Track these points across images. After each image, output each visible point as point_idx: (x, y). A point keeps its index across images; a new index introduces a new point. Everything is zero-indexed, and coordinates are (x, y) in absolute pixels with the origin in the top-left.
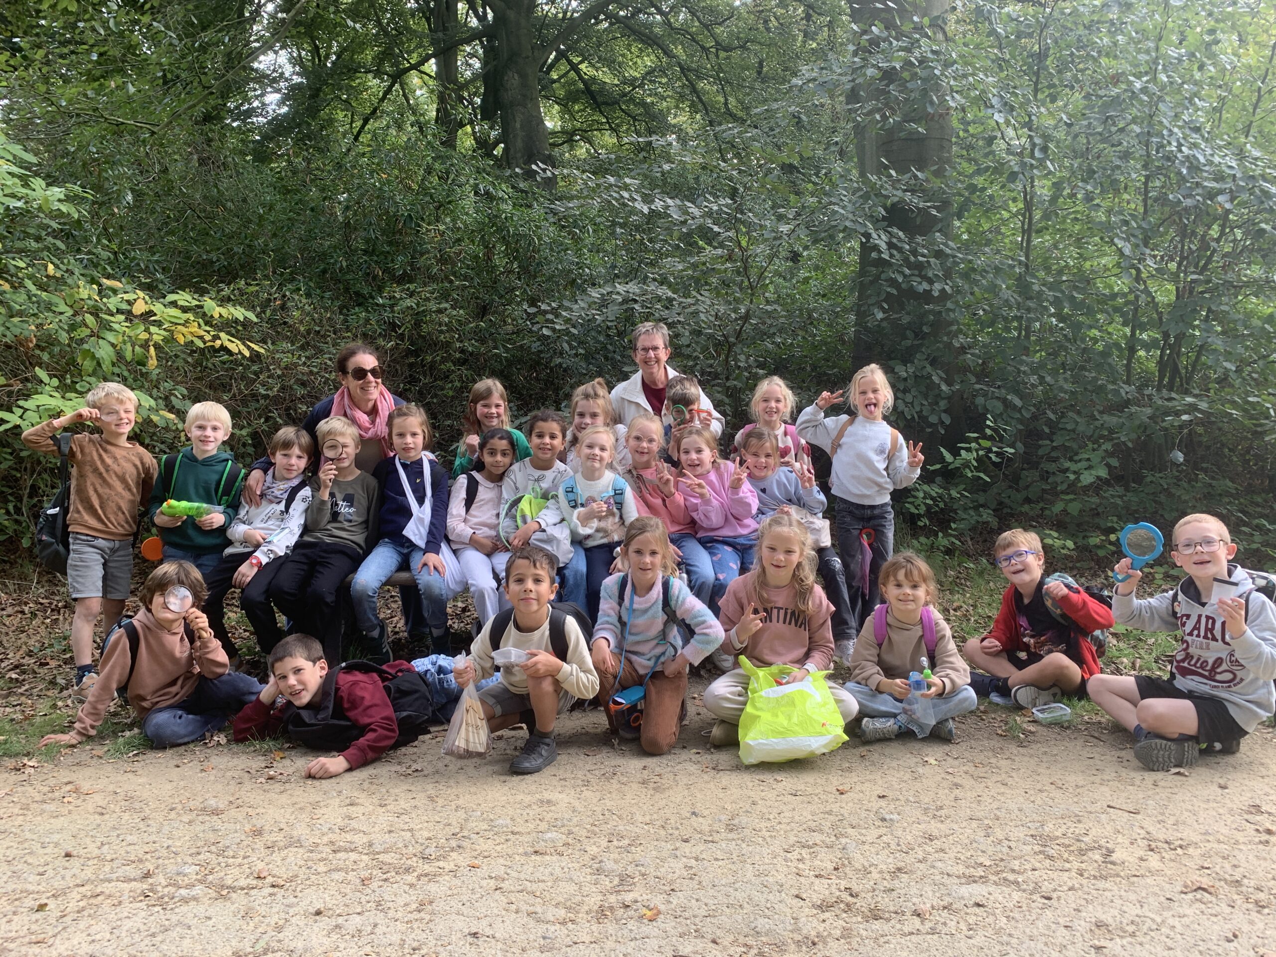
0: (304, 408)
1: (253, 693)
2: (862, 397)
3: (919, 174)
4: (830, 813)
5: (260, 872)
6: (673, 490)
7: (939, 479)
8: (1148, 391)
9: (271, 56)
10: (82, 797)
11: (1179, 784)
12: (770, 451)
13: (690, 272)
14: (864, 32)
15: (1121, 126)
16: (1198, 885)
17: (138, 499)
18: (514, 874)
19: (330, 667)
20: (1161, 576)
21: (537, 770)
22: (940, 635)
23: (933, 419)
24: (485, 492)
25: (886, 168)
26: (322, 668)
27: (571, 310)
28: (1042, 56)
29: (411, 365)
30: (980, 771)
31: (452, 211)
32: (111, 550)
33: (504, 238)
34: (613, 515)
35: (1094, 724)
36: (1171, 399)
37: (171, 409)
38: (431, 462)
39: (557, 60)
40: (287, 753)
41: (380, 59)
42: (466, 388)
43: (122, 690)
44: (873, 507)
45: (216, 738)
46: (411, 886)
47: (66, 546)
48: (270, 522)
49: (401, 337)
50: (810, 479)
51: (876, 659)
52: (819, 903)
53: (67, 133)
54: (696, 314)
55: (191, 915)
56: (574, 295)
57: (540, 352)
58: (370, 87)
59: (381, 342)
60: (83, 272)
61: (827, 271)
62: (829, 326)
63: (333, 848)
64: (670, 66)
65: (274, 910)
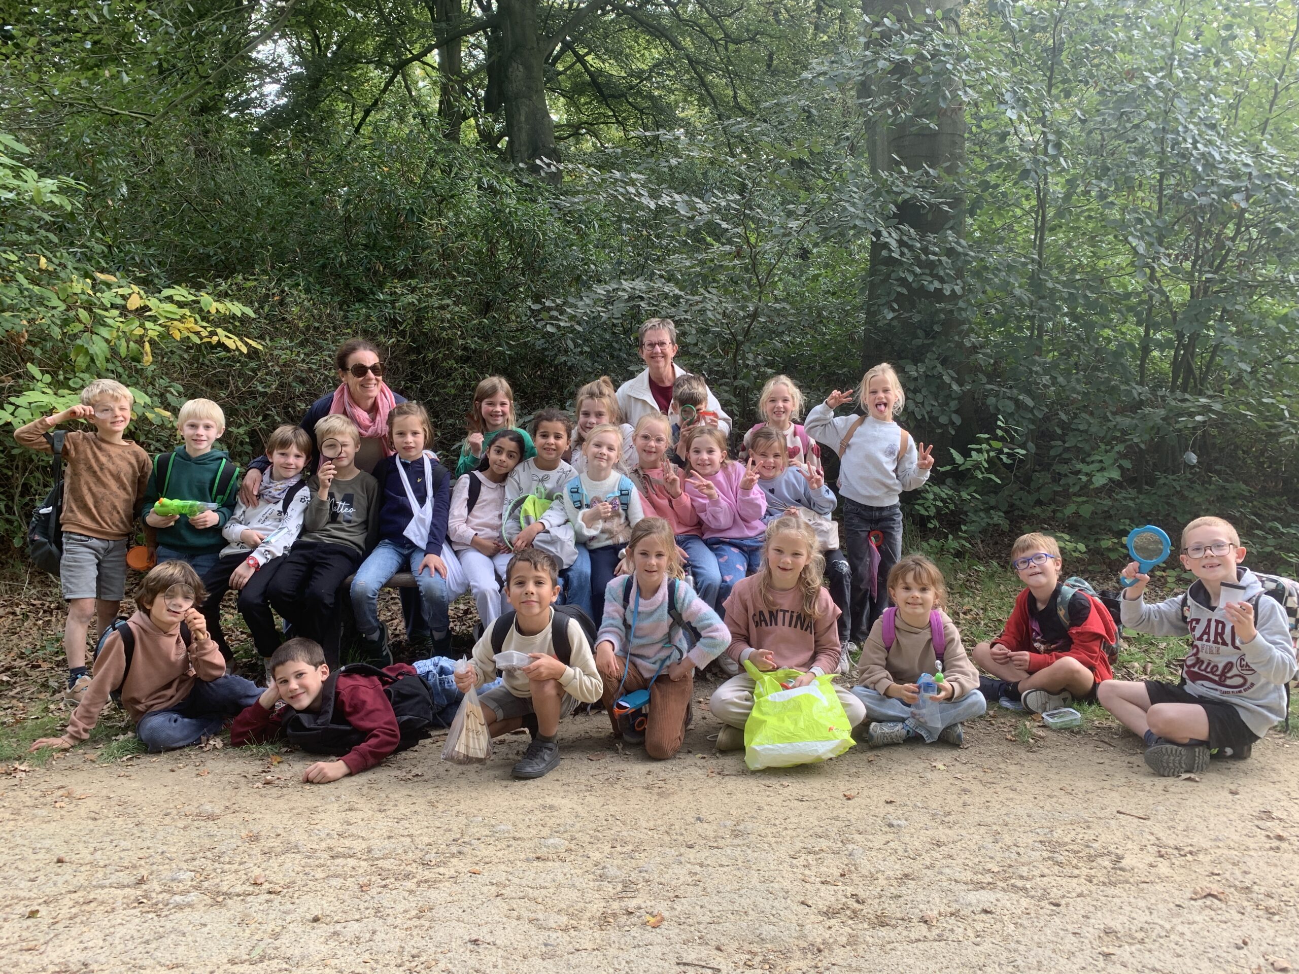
0: (303, 406)
1: (249, 696)
2: (873, 396)
3: (931, 171)
4: (836, 818)
5: (256, 878)
6: (679, 490)
7: (949, 481)
8: (1162, 392)
9: (270, 45)
10: (75, 802)
11: (1189, 789)
12: (778, 451)
13: (698, 269)
14: (877, 24)
15: (1136, 122)
16: (1208, 891)
17: (133, 499)
18: (516, 880)
19: (331, 671)
20: (1174, 579)
21: (540, 775)
22: (948, 638)
23: (943, 420)
24: (488, 492)
25: (898, 164)
26: (324, 673)
27: (576, 307)
28: (1056, 50)
29: (412, 363)
30: (989, 777)
31: (455, 206)
32: (105, 550)
33: (508, 233)
34: (619, 515)
35: (1104, 729)
36: (1184, 400)
37: (167, 406)
38: (432, 461)
39: (562, 51)
40: (284, 758)
41: (382, 49)
43: (116, 693)
44: (881, 509)
45: (211, 742)
46: (411, 892)
48: (267, 523)
49: (403, 334)
50: (819, 479)
51: (884, 663)
52: (825, 909)
53: (60, 123)
54: (703, 311)
55: (185, 922)
56: (579, 292)
57: (545, 349)
58: (372, 78)
59: (382, 339)
60: (76, 265)
61: (837, 269)
62: (839, 324)
63: (331, 854)
64: (678, 58)
65: (272, 917)
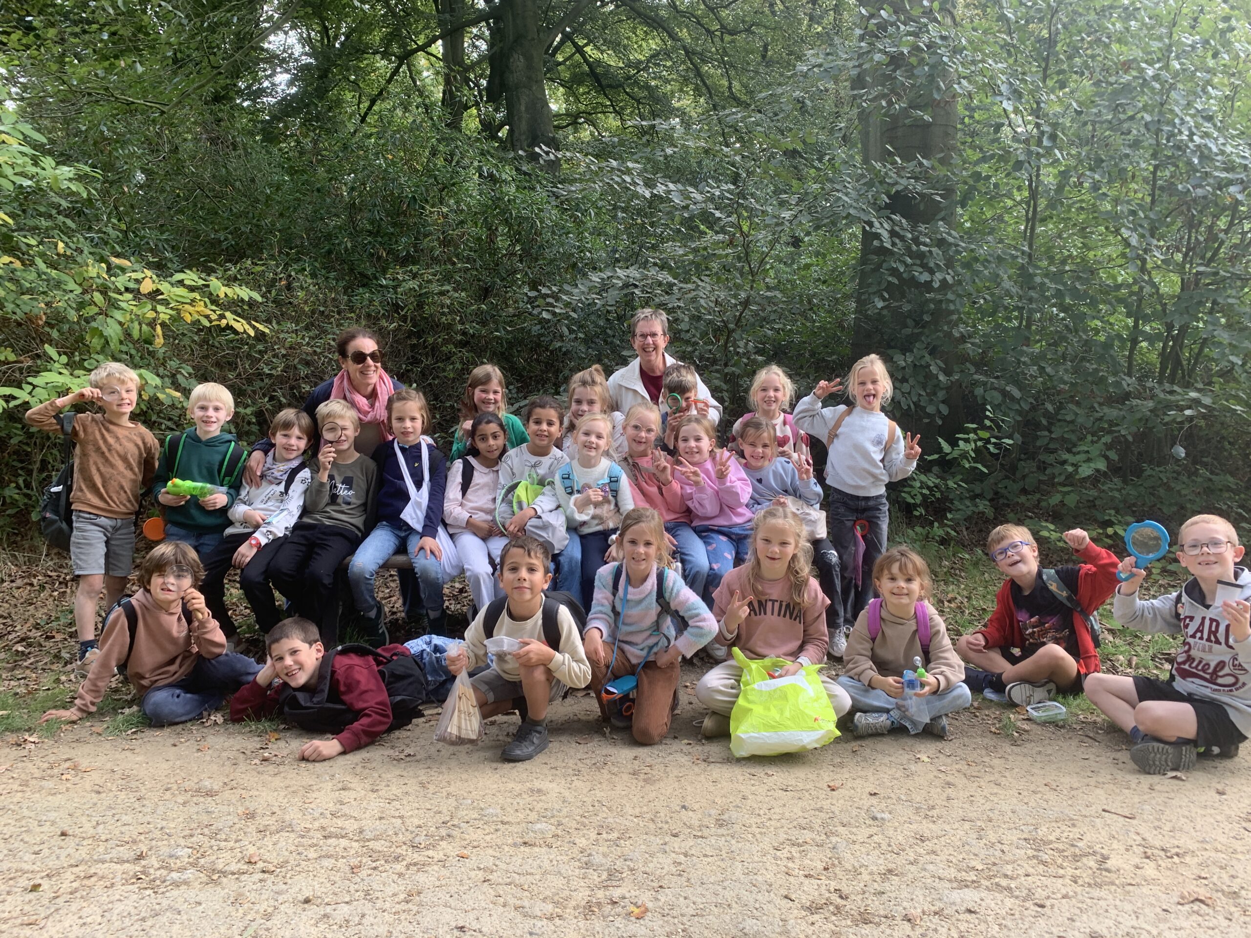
0: (308, 388)
1: (249, 674)
2: (861, 388)
3: (925, 162)
4: (820, 810)
5: (251, 856)
6: (670, 478)
7: (936, 469)
8: (1149, 384)
9: (281, 36)
10: (80, 774)
11: (1175, 788)
12: (767, 442)
13: (691, 257)
14: (872, 16)
15: (1130, 113)
16: (1195, 896)
17: (140, 478)
18: (503, 866)
19: (326, 650)
20: (1158, 571)
21: (529, 758)
22: (934, 630)
23: (930, 409)
24: (481, 476)
25: (890, 153)
26: (319, 651)
27: (571, 294)
28: (1051, 42)
29: (413, 347)
30: (973, 770)
31: (456, 193)
32: (113, 528)
33: (506, 220)
34: (609, 502)
35: (1089, 723)
36: (1172, 392)
37: (177, 386)
38: (429, 446)
39: (562, 42)
40: (282, 734)
41: (388, 41)
42: (468, 369)
43: (123, 667)
44: (867, 499)
45: (212, 718)
46: (400, 875)
47: (70, 523)
48: (270, 503)
49: (404, 319)
50: (807, 471)
51: (870, 654)
52: (808, 904)
53: (79, 112)
54: (694, 300)
55: (181, 900)
56: (574, 278)
57: (542, 335)
58: (378, 68)
59: (384, 323)
60: (92, 250)
61: (828, 257)
62: (830, 312)
63: (323, 833)
64: (675, 49)
65: (264, 897)
